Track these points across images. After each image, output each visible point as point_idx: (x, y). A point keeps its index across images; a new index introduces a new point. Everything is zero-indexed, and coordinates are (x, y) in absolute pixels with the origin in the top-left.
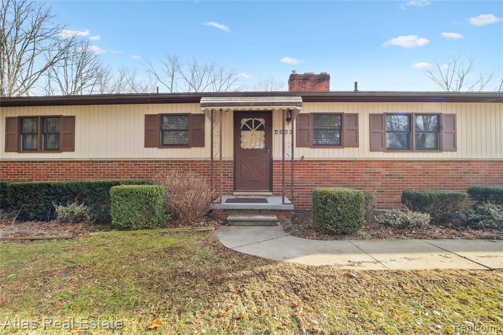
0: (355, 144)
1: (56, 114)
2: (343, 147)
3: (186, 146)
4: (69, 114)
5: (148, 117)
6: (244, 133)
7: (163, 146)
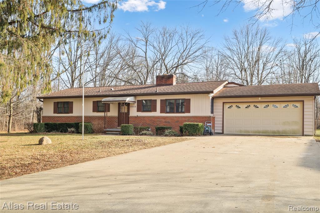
0: (155, 110)
1: (68, 101)
2: (151, 112)
4: (71, 101)
5: (94, 102)
6: (121, 107)
7: (98, 111)
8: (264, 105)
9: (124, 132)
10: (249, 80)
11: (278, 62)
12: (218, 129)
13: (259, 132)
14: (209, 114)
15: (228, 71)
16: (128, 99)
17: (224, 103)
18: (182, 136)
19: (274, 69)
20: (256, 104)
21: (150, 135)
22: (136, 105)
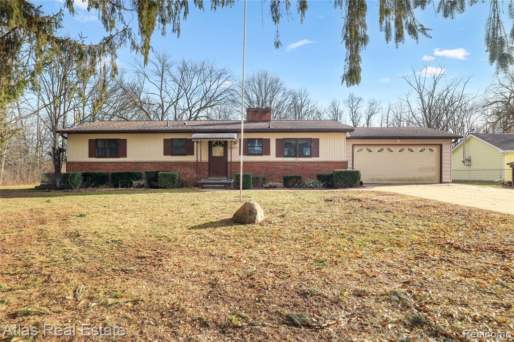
0: (268, 153)
2: (263, 155)
3: (185, 155)
4: (124, 138)
5: (165, 140)
6: (213, 148)
7: (173, 155)
8: (399, 148)
13: (394, 180)
17: (353, 145)
22: (238, 145)
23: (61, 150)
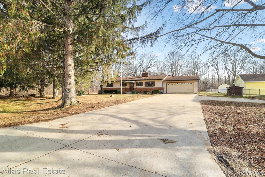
2: (141, 86)
3: (125, 86)
4: (113, 83)
5: (121, 83)
6: (131, 85)
8: (181, 83)
9: (133, 93)
10: (174, 73)
11: (186, 66)
12: (165, 92)
13: (179, 93)
14: (162, 87)
15: (166, 69)
16: (134, 82)
17: (167, 83)
18: (153, 94)
19: (184, 69)
20: (178, 83)
21: (142, 94)
22: (136, 84)
23: (102, 85)
